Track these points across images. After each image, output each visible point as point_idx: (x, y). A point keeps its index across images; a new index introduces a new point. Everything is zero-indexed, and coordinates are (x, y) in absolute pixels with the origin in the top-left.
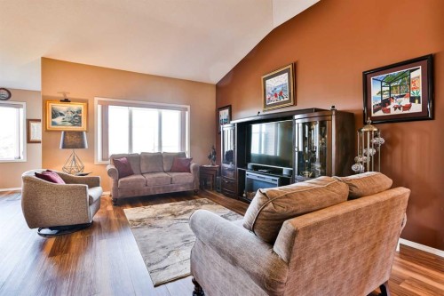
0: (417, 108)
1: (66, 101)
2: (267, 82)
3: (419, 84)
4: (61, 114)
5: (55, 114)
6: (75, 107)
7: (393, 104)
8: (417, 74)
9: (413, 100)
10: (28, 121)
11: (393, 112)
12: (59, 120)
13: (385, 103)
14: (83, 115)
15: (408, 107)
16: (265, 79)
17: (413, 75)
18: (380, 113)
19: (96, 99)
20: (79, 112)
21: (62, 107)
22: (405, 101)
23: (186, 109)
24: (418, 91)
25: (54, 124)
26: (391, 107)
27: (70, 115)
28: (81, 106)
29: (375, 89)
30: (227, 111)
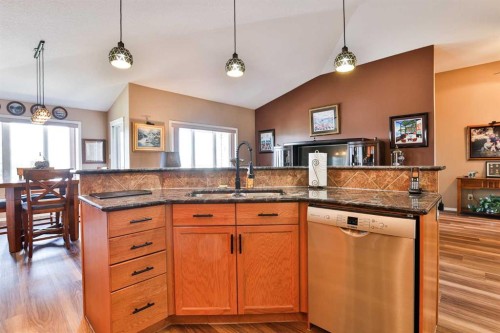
0: (420, 140)
1: (149, 123)
2: (315, 114)
3: (421, 127)
4: (145, 136)
5: (141, 136)
6: (155, 129)
7: (407, 137)
8: (420, 122)
9: (418, 136)
10: (84, 141)
11: (407, 142)
12: (143, 141)
13: (403, 136)
14: (162, 136)
15: (415, 140)
16: (312, 113)
17: (418, 122)
18: (400, 142)
19: (171, 122)
20: (159, 133)
21: (146, 129)
22: (414, 136)
23: (234, 132)
24: (420, 132)
25: (140, 145)
26: (406, 139)
27: (152, 137)
28: (161, 129)
29: (397, 128)
30: (270, 134)
